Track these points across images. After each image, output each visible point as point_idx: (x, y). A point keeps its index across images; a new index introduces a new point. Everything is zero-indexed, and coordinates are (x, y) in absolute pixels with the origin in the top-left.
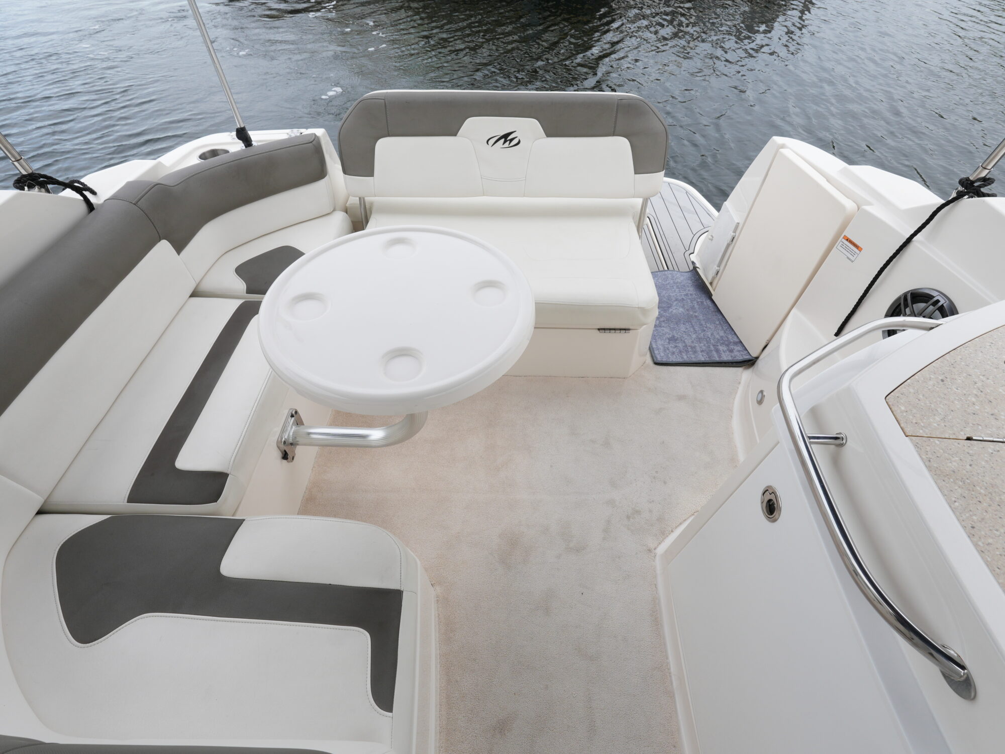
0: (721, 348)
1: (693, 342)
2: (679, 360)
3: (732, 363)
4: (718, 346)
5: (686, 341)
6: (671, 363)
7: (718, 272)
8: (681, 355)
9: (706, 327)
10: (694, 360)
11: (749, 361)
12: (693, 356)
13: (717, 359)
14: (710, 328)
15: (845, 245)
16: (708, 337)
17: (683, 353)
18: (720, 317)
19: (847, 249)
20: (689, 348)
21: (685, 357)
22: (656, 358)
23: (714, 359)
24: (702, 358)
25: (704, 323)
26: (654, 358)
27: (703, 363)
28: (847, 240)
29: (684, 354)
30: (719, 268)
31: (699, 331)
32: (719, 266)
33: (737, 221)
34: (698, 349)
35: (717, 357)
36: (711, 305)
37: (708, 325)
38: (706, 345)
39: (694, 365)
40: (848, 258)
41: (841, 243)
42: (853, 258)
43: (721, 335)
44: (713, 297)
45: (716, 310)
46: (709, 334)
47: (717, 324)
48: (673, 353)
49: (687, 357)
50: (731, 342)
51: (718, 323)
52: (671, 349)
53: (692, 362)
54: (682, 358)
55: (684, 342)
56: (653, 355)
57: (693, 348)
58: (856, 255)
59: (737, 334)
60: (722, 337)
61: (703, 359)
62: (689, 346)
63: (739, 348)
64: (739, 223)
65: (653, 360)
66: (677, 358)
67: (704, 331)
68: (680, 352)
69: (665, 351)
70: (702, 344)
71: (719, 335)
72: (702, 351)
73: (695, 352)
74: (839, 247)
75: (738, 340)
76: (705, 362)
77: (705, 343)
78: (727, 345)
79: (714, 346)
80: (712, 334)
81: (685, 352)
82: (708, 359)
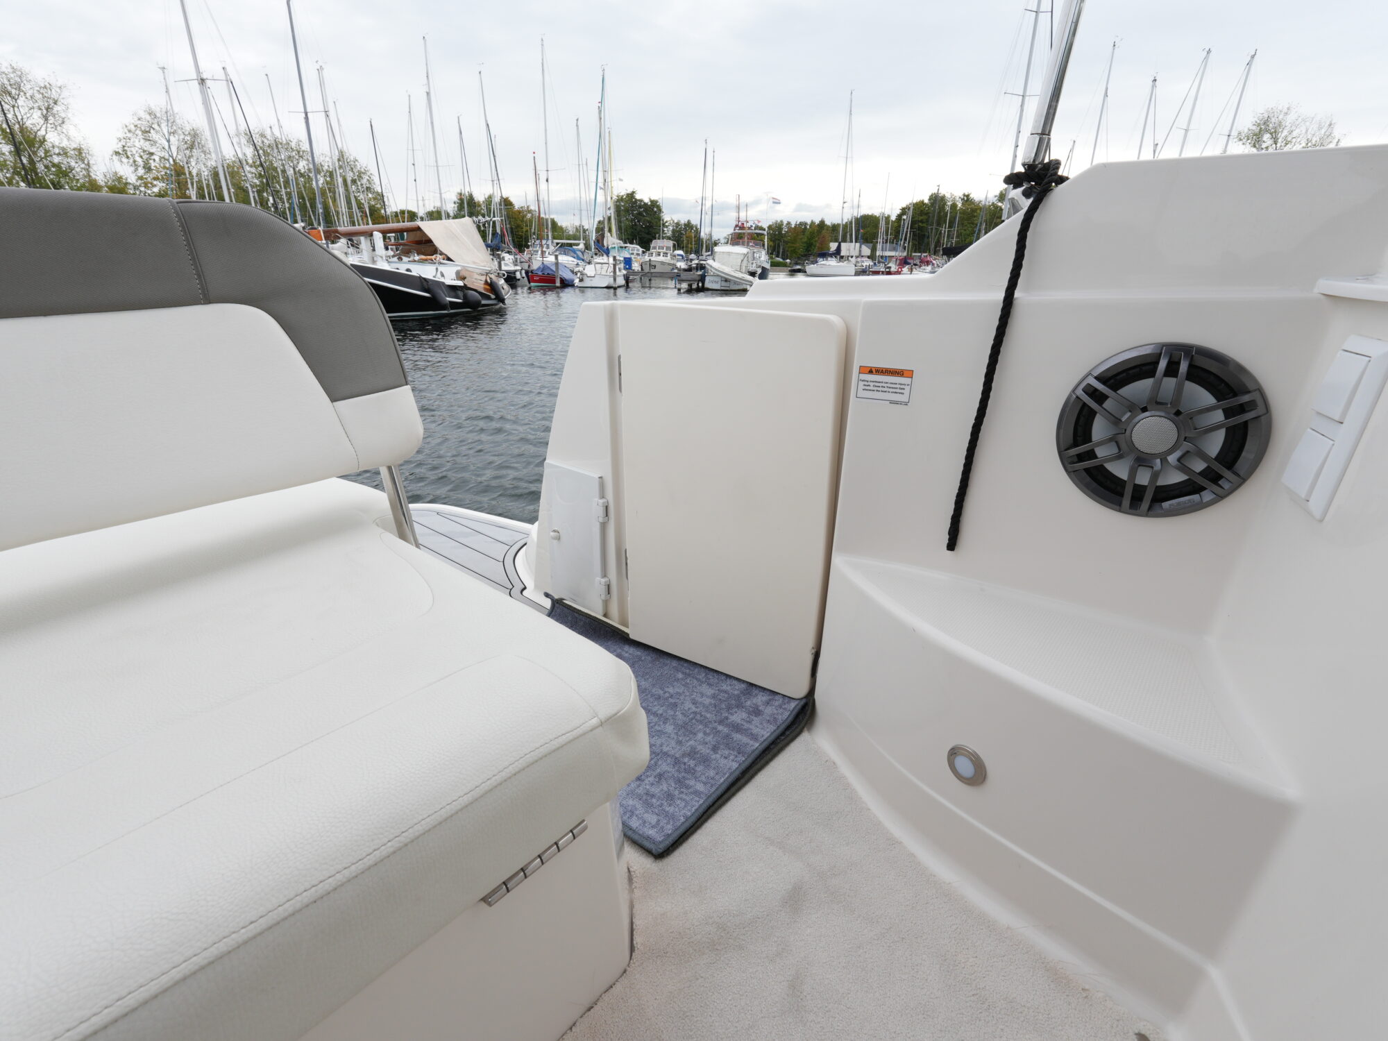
0: (738, 717)
1: (679, 743)
2: (695, 805)
3: (783, 734)
4: (727, 718)
5: (665, 749)
6: (688, 825)
7: (609, 586)
8: (688, 787)
9: (671, 696)
10: (722, 780)
11: (804, 708)
12: (712, 773)
13: (755, 746)
14: (679, 694)
15: (872, 384)
16: (695, 713)
17: (687, 782)
18: (675, 663)
19: (880, 389)
20: (686, 760)
21: (700, 787)
22: (648, 838)
23: (749, 750)
24: (731, 764)
25: (661, 692)
26: (647, 844)
27: (744, 773)
28: (871, 372)
29: (692, 783)
30: (606, 579)
31: (666, 712)
32: (605, 575)
33: (597, 476)
34: (705, 750)
35: (751, 742)
36: (639, 653)
37: (671, 690)
38: (708, 731)
39: (733, 789)
40: (892, 402)
41: (861, 384)
42: (904, 398)
43: (709, 694)
44: (631, 637)
45: (654, 656)
46: (688, 705)
47: (682, 679)
48: (670, 797)
49: (705, 784)
50: (738, 696)
51: (680, 676)
52: (655, 790)
53: (724, 787)
54: (697, 793)
55: (666, 754)
56: (636, 837)
57: (692, 753)
58: (907, 388)
59: (732, 674)
60: (714, 696)
61: (735, 765)
62: (684, 755)
63: (760, 699)
64: (601, 478)
65: (648, 852)
66: (687, 803)
67: (675, 705)
68: (680, 782)
69: (648, 805)
70: (700, 735)
71: (707, 697)
72: (715, 749)
73: (705, 761)
74: (862, 393)
75: (743, 686)
76: (744, 767)
77: (701, 727)
78: (740, 706)
79: (721, 722)
80: (694, 703)
81: (689, 776)
82: (741, 758)
